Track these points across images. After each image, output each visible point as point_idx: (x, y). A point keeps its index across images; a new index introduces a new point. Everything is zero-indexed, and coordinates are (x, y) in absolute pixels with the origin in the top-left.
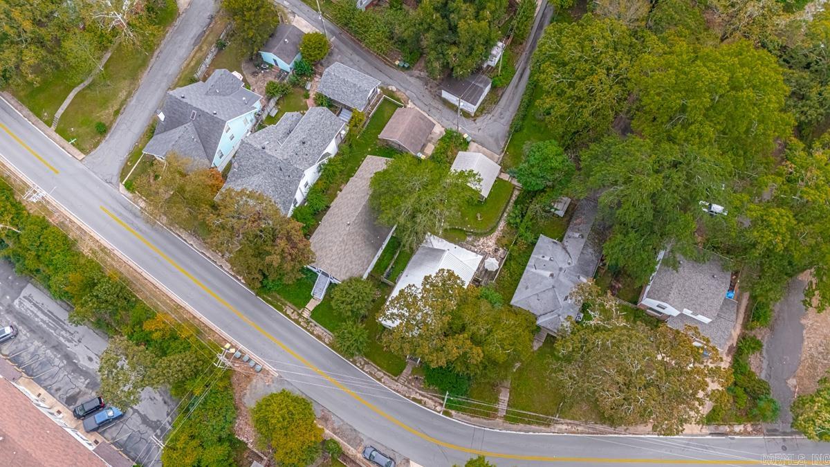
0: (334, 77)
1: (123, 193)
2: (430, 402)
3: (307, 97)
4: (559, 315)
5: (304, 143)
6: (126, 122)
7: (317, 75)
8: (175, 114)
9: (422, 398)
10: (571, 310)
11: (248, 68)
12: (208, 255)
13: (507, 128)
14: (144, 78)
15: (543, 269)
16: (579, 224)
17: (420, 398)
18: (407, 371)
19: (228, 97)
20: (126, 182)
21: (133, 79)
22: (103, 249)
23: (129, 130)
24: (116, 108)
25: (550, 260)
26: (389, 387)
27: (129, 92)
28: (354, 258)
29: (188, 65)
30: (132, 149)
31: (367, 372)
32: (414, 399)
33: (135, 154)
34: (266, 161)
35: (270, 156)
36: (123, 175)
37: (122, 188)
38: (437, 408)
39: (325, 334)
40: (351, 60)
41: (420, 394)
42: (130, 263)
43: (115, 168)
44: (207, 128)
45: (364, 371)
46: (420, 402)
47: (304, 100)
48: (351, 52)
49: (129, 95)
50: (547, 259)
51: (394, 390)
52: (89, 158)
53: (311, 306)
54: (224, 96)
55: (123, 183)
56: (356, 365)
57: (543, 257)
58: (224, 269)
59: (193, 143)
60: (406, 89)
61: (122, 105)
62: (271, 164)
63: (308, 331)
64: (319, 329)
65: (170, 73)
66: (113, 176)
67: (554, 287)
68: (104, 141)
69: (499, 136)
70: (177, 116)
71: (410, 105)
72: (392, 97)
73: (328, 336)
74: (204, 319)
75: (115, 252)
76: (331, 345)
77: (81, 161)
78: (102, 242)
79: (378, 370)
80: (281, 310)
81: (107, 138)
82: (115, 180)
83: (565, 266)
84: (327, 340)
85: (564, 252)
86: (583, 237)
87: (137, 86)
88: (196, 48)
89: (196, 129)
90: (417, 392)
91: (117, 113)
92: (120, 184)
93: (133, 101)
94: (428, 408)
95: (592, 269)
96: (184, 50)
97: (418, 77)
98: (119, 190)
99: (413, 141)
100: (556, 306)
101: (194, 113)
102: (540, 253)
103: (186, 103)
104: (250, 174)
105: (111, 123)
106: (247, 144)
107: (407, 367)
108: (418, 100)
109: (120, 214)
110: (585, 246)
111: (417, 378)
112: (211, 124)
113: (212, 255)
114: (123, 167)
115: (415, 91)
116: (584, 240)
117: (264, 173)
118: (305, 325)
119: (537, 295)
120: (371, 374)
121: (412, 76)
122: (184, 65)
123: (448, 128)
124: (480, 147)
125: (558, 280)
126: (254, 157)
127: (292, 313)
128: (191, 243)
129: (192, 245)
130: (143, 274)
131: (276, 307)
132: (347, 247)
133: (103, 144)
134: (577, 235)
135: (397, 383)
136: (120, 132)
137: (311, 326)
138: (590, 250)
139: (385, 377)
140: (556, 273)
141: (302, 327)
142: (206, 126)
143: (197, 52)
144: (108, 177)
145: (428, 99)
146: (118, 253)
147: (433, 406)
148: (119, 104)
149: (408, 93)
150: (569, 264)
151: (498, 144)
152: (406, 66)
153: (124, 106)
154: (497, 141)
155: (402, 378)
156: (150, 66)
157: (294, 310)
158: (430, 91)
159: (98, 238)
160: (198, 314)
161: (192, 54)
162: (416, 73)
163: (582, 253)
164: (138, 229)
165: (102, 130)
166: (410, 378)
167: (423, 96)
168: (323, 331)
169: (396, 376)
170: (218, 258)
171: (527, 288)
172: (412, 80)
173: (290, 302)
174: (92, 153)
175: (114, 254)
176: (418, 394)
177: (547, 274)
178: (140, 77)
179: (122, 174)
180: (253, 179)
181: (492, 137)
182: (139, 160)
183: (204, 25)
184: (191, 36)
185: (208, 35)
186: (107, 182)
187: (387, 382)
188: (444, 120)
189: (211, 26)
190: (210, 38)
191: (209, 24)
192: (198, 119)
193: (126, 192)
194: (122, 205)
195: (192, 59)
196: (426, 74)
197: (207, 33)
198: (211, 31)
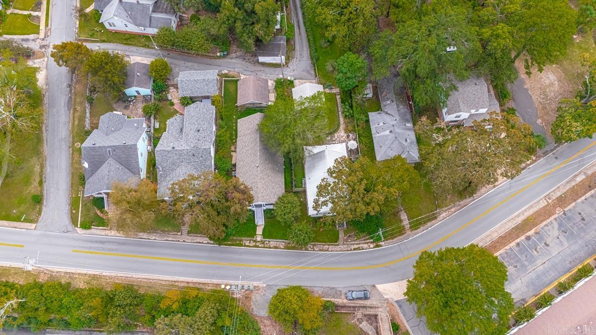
0: (187, 82)
1: (82, 233)
2: (364, 245)
3: (172, 104)
4: (408, 152)
5: (199, 131)
6: (52, 185)
7: (170, 88)
8: (94, 158)
9: (359, 246)
10: (413, 145)
11: (119, 106)
12: (170, 239)
13: (310, 61)
14: (46, 149)
15: (383, 131)
16: (386, 95)
17: (357, 246)
18: (341, 235)
19: (121, 130)
20: (80, 225)
21: (38, 154)
22: (94, 277)
23: (59, 189)
24: (38, 180)
25: (384, 123)
26: (336, 251)
27: (41, 164)
28: (273, 185)
29: (73, 125)
30: (69, 201)
31: (318, 251)
32: (355, 249)
33: (74, 204)
34: (180, 155)
35: (181, 150)
36: (74, 222)
37: (79, 230)
38: (371, 246)
39: (278, 243)
40: (187, 67)
41: (356, 244)
42: (119, 275)
43: (66, 220)
44: (124, 156)
45: (316, 251)
46: (359, 249)
47: (172, 108)
48: (183, 62)
49: (42, 167)
50: (381, 124)
51: (340, 251)
52: (39, 224)
53: (259, 231)
54: (119, 130)
55: (79, 226)
56: (308, 250)
57: (379, 124)
58: (187, 242)
59: (120, 171)
60: (234, 68)
61: (41, 176)
62: (184, 155)
63: (267, 247)
64: (273, 243)
65: (63, 137)
66: (67, 226)
67: (396, 138)
68: (43, 207)
69: (308, 68)
70: (97, 159)
71: (242, 77)
72: (228, 77)
73: (281, 243)
74: (195, 280)
75: (104, 274)
76: (287, 248)
77: (35, 229)
78: (89, 273)
79: (324, 245)
80: (241, 245)
81: (45, 203)
82: (70, 227)
83: (394, 123)
84: (281, 246)
85: (388, 115)
86: (393, 102)
87: (45, 158)
88: (72, 111)
89: (116, 161)
90: (354, 244)
91: (41, 183)
92: (76, 228)
93: (48, 169)
94: (366, 249)
95: (409, 116)
96: (64, 116)
97: (236, 58)
98: (77, 233)
99: (262, 96)
100: (403, 148)
101: (109, 151)
102: (375, 124)
103: (100, 147)
104: (173, 170)
105: (41, 191)
106: (161, 151)
107: (340, 233)
108: (246, 71)
109: (90, 248)
110: (397, 105)
111: (350, 236)
112: (126, 151)
113: (173, 237)
114: (70, 216)
115: (240, 67)
116: (395, 103)
117: (183, 164)
118: (263, 245)
119: (389, 147)
120: (320, 250)
121: (232, 58)
122: (71, 126)
123: (275, 79)
124: (300, 80)
125: (396, 133)
126: (170, 157)
127: (250, 243)
128: (154, 238)
129: (155, 239)
130: (134, 276)
131: (237, 245)
132: (265, 181)
133: (44, 209)
134: (389, 102)
135: (339, 246)
136: (52, 195)
137: (267, 244)
138: (401, 107)
139: (330, 247)
140: (392, 129)
141: (261, 247)
142: (123, 154)
143: (74, 114)
144: (63, 229)
145: (252, 68)
146: (106, 273)
147: (367, 246)
148: (38, 176)
149: (236, 70)
150: (396, 120)
151: (311, 74)
152: (225, 53)
153: (44, 176)
154: (308, 72)
155: (341, 241)
156: (45, 139)
157: (250, 240)
158: (250, 62)
159: (85, 272)
160: (190, 279)
161: (71, 117)
162: (234, 55)
163: (398, 110)
164: (110, 250)
165: (38, 200)
166: (345, 238)
167: (247, 67)
168: (276, 243)
169: (336, 242)
170: (179, 238)
171: (381, 147)
172: (234, 61)
173: (245, 237)
174: (40, 219)
175: (103, 276)
176: (355, 245)
177: (387, 132)
178: (42, 151)
179: (72, 221)
180: (177, 172)
181: (304, 71)
182: (81, 205)
183: (67, 93)
184: (63, 105)
185: (75, 99)
186: (65, 233)
187: (333, 249)
188: (269, 75)
189: (73, 91)
190: (78, 100)
191: (71, 91)
192: (114, 153)
193: (85, 231)
194: (87, 241)
195: (74, 120)
196: (241, 53)
197: (73, 97)
198: (76, 95)
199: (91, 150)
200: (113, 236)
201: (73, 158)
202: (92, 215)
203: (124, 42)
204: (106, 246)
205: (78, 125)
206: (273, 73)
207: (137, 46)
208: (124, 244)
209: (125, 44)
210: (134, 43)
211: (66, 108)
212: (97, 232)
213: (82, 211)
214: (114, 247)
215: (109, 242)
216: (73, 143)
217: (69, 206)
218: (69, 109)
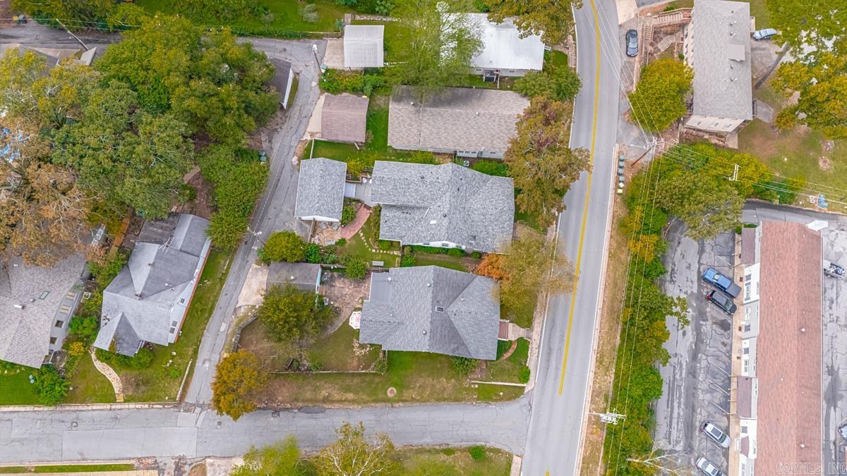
1: (533, 381)
3: (342, 242)
5: (422, 178)
6: (454, 433)
13: (295, 42)
20: (523, 383)
22: (600, 361)
23: (463, 422)
24: (443, 457)
26: (576, 60)
27: (417, 454)
29: (353, 401)
30: (483, 405)
34: (456, 208)
36: (516, 393)
37: (529, 387)
40: (277, 216)
42: (598, 327)
43: (511, 410)
44: (447, 290)
47: (349, 242)
49: (421, 451)
51: (576, 56)
52: (514, 451)
55: (524, 386)
60: (291, 147)
61: (437, 452)
65: (373, 418)
66: (521, 407)
68: (488, 445)
70: (447, 331)
71: (307, 137)
72: (307, 154)
74: (608, 227)
75: (596, 348)
77: (521, 457)
78: (593, 369)
81: (483, 443)
82: (523, 401)
84: (568, 121)
88: (326, 406)
91: (449, 451)
92: (526, 391)
93: (427, 441)
97: (270, 141)
98: (532, 388)
101: (438, 309)
105: (464, 450)
108: (299, 131)
109: (557, 368)
112: (441, 285)
114: (507, 402)
115: (288, 138)
121: (271, 148)
122: (356, 406)
123: (318, 91)
130: (601, 306)
133: (491, 444)
135: (571, 55)
136: (469, 433)
139: (571, 65)
143: (332, 402)
144: (526, 411)
145: (293, 121)
146: (594, 344)
148: (436, 456)
149: (294, 144)
152: (263, 154)
153: (437, 447)
155: (566, 52)
158: (283, 124)
159: (592, 375)
160: (607, 235)
161: (337, 405)
162: (265, 145)
164: (562, 340)
165: (477, 454)
166: (563, 45)
167: (291, 128)
169: (566, 56)
172: (276, 146)
174: (507, 450)
175: (598, 348)
179: (515, 398)
182: (493, 383)
183: (290, 415)
184: (313, 422)
185: (304, 401)
186: (531, 408)
187: (573, 63)
188: (310, 100)
189: (288, 406)
190: (308, 395)
191: (287, 409)
192: (441, 303)
193: (531, 378)
194: (546, 375)
195: (345, 400)
196: (263, 135)
197: (300, 404)
198: (296, 400)
199: (433, 337)
200: (541, 337)
201: (413, 400)
202: (509, 366)
203: (206, 315)
204: (555, 346)
205: (356, 393)
206: (306, 94)
207: (219, 294)
208: (553, 321)
209: (210, 315)
210: (211, 299)
211: (321, 415)
212: (534, 360)
213: (502, 381)
214: (557, 334)
215: (549, 341)
216: (387, 400)
217: (491, 404)
218: (323, 411)
